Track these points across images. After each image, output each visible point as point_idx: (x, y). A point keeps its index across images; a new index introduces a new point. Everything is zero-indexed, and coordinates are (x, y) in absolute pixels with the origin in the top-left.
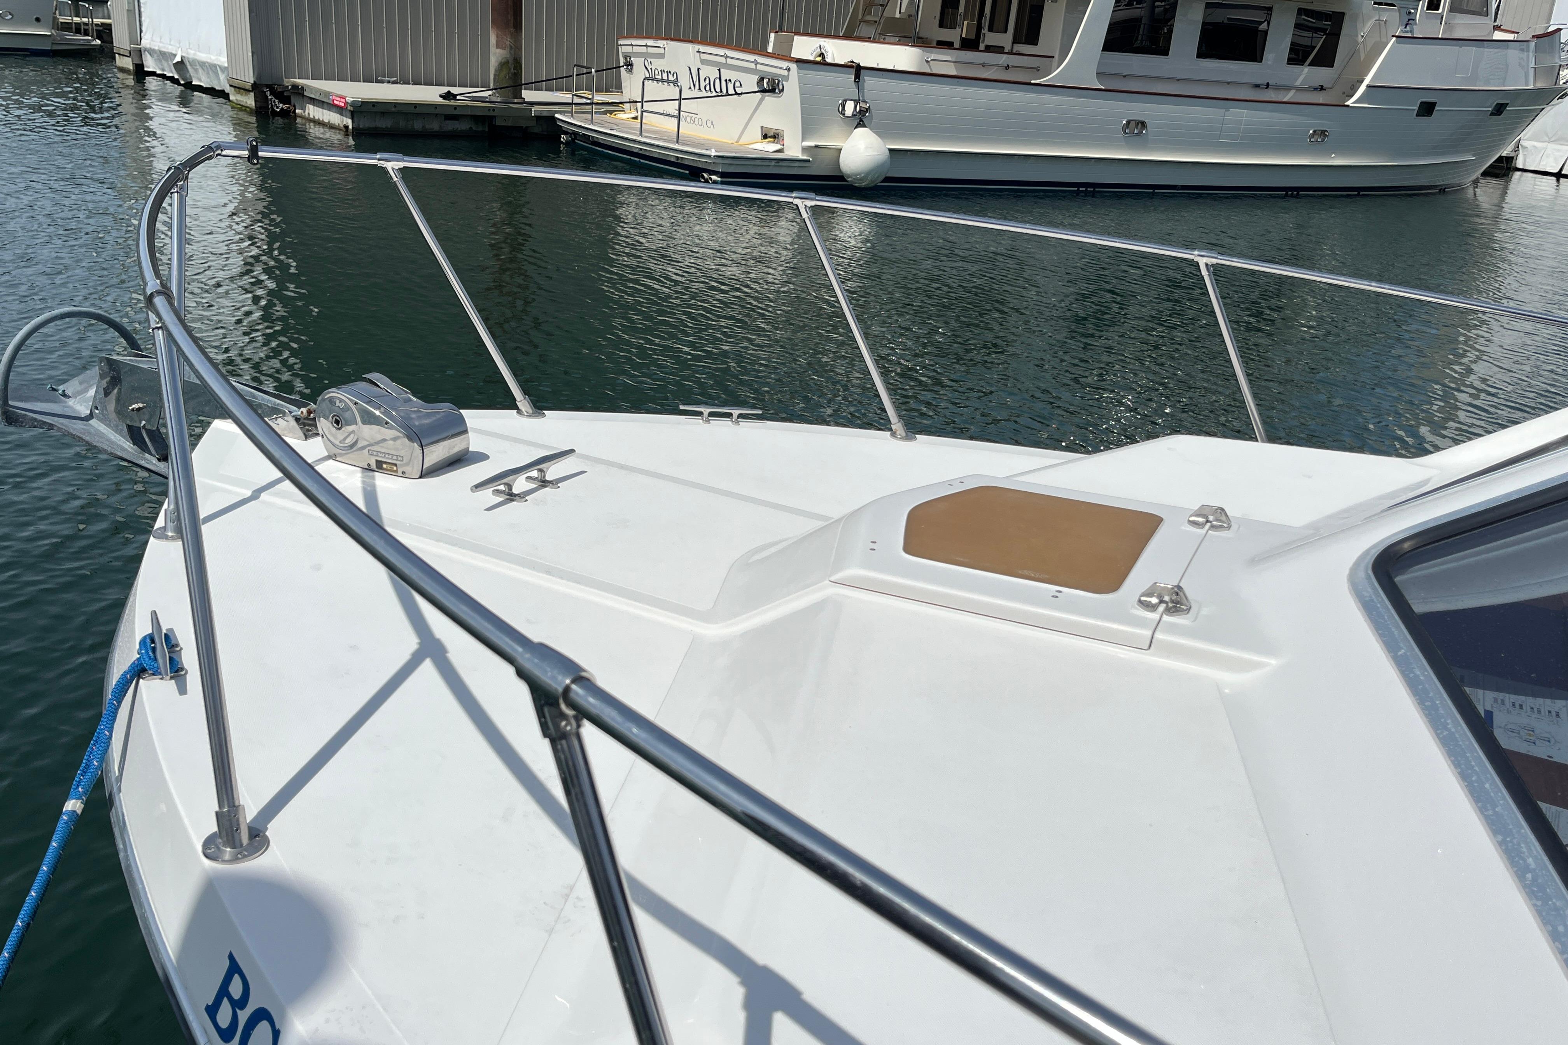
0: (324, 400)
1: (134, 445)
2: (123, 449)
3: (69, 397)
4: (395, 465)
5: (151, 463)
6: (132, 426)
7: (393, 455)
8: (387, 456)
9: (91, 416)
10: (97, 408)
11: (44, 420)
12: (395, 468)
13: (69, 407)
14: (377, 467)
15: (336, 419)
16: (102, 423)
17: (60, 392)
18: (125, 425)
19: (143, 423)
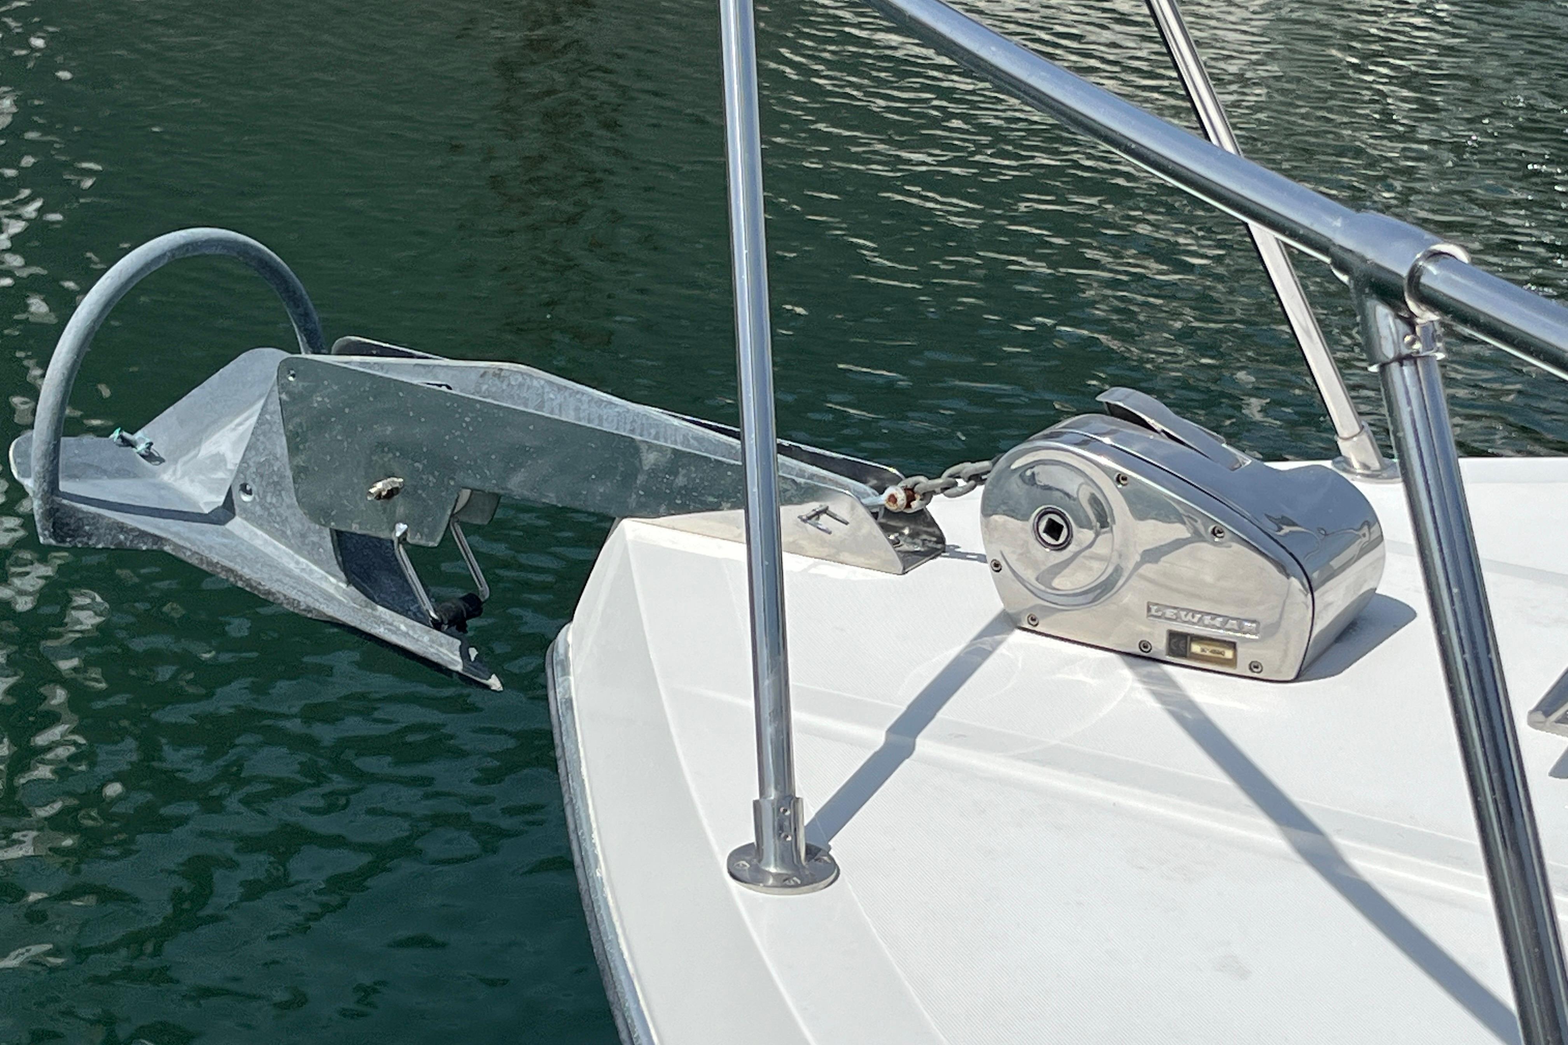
0: (1008, 471)
1: (349, 582)
2: (330, 598)
3: (162, 461)
4: (1233, 645)
5: (396, 631)
6: (342, 532)
7: (1227, 618)
8: (1207, 619)
9: (228, 509)
10: (244, 489)
11: (143, 527)
12: (1229, 654)
13: (165, 487)
14: (1171, 652)
15: (1051, 521)
16: (260, 527)
17: (141, 447)
18: (327, 532)
19: (401, 528)
